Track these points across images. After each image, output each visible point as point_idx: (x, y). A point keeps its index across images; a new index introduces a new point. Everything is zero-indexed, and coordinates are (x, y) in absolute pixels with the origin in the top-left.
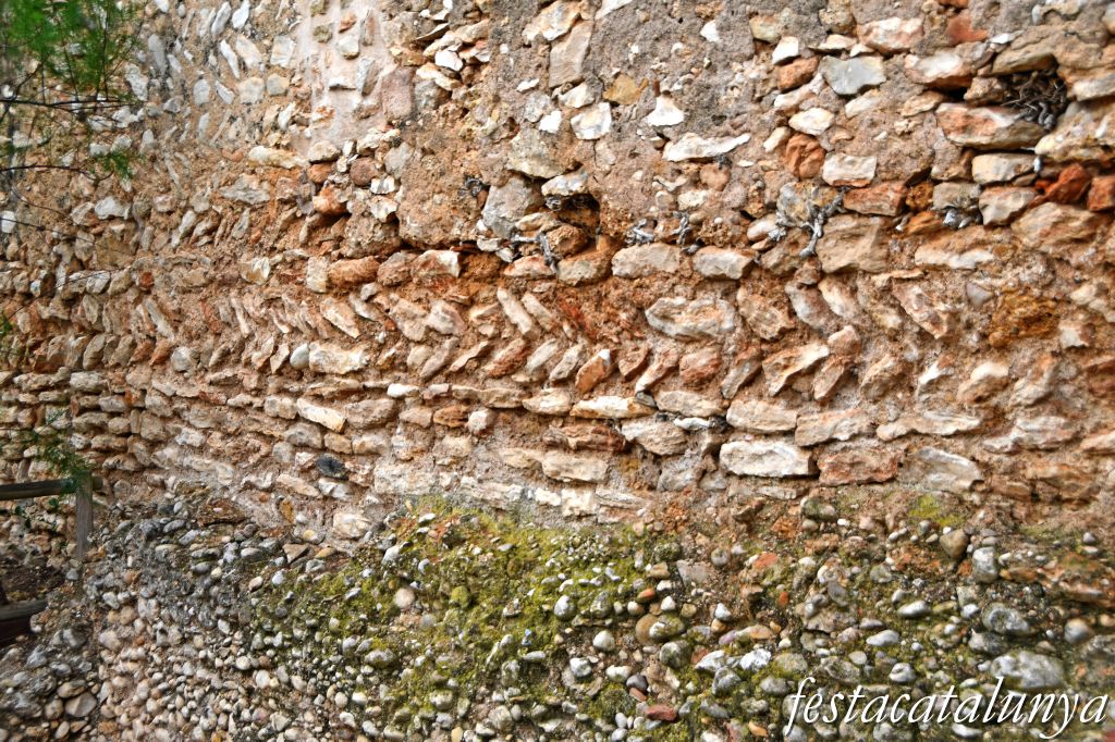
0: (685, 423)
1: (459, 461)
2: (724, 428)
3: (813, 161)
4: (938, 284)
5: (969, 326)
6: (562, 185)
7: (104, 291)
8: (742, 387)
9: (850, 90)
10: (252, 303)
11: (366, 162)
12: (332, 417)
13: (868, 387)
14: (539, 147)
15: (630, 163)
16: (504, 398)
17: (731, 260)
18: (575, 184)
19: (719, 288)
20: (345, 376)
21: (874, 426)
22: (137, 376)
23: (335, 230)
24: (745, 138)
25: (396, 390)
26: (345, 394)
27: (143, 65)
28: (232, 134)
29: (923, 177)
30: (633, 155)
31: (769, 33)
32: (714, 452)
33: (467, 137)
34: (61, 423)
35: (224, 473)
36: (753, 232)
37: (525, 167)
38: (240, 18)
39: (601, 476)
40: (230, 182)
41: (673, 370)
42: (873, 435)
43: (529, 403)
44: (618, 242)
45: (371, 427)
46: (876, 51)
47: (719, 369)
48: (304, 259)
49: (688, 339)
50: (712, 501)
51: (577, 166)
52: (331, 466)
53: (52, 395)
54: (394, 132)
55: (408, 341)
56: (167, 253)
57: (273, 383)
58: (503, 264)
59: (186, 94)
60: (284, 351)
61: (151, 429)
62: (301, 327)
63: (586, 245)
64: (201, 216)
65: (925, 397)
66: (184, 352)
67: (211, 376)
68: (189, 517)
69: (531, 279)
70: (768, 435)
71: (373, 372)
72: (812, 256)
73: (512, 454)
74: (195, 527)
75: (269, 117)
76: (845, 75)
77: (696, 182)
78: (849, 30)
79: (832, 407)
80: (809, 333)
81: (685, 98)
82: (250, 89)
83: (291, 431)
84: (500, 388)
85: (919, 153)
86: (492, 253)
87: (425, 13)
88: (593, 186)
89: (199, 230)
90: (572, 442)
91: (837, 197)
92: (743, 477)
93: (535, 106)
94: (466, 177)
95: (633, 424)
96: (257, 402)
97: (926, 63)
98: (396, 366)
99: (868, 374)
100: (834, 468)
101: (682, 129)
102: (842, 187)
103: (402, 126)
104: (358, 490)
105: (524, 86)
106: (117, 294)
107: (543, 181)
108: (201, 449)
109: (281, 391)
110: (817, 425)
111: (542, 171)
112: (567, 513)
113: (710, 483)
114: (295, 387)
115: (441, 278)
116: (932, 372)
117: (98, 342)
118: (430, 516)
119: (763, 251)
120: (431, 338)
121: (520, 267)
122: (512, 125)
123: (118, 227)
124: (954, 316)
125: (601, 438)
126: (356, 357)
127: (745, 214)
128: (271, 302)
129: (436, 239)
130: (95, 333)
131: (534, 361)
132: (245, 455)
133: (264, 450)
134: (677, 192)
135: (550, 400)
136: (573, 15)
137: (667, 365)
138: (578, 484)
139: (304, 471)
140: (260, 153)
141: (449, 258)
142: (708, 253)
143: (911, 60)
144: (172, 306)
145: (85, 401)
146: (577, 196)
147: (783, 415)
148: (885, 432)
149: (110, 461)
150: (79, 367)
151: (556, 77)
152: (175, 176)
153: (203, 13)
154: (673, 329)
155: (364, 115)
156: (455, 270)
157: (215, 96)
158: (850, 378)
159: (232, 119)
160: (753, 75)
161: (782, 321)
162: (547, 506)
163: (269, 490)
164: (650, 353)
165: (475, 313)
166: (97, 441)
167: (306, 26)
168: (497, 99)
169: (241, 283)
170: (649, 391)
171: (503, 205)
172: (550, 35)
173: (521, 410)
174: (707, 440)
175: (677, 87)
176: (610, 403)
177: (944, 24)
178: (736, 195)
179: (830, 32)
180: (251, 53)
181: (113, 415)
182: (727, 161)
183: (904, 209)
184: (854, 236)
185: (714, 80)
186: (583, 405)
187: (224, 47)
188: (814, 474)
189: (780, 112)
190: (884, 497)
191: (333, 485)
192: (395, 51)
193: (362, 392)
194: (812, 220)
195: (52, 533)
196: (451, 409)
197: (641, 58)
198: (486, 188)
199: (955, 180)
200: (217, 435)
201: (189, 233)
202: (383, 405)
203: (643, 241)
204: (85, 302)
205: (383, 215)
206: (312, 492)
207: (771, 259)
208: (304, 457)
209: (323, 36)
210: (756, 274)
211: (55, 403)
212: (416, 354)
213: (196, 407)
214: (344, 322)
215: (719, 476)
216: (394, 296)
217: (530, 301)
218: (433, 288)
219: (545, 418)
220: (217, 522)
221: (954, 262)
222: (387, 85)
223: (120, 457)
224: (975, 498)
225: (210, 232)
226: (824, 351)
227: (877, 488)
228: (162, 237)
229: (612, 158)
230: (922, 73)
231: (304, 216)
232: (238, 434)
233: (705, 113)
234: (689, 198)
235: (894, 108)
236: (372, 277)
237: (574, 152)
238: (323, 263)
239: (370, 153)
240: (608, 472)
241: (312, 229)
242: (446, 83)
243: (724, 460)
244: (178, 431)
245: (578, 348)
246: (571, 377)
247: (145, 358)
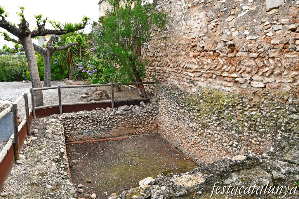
0: (246, 79)
1: (211, 82)
2: (252, 80)
3: (270, 40)
4: (288, 60)
5: (292, 66)
6: (229, 43)
7: (161, 56)
8: (255, 74)
9: (276, 30)
10: (182, 58)
11: (200, 38)
12: (192, 75)
13: (275, 75)
14: (226, 37)
15: (240, 40)
16: (218, 74)
17: (255, 55)
18: (232, 43)
19: (253, 59)
20: (195, 69)
21: (275, 81)
22: (165, 68)
23: (195, 48)
24: (259, 36)
25: (202, 71)
26: (195, 72)
27: (169, 25)
28: (180, 34)
29: (287, 43)
30: (241, 39)
31: (264, 21)
32: (250, 83)
33: (215, 35)
34: (154, 74)
35: (176, 82)
36: (259, 51)
37: (224, 40)
38: (183, 18)
39: (232, 86)
40: (180, 41)
41: (245, 71)
42: (275, 82)
43: (222, 74)
44: (238, 51)
45: (198, 77)
46: (281, 24)
47: (252, 71)
48: (190, 52)
49: (247, 66)
50: (249, 90)
51: (232, 40)
52: (192, 82)
53: (153, 70)
54: (204, 34)
55: (204, 65)
56: (170, 51)
57: (184, 70)
58: (220, 54)
59: (174, 29)
60: (186, 65)
61: (166, 75)
62: (189, 62)
63: (232, 51)
64: (175, 46)
65: (284, 77)
66: (172, 65)
67: (175, 68)
69: (224, 56)
70: (258, 81)
71: (199, 69)
72: (268, 55)
73: (219, 82)
74: (172, 89)
75: (186, 32)
76: (276, 28)
77: (250, 43)
78: (277, 21)
79: (269, 77)
80: (266, 66)
81: (250, 30)
82: (183, 28)
83: (186, 77)
84: (218, 72)
85: (287, 40)
86: (218, 52)
87: (210, 17)
88: (234, 43)
89: (175, 48)
90: (228, 80)
91: (273, 46)
92: (254, 87)
93: (226, 31)
94: (215, 41)
95: (238, 78)
96: (182, 72)
97: (289, 26)
98: (202, 68)
99: (275, 73)
100: (268, 86)
101: (249, 35)
102: (274, 44)
103: (206, 33)
104: (195, 85)
105: (225, 28)
106: (163, 56)
107: (227, 42)
108: (173, 79)
109: (185, 71)
110: (266, 80)
111: (226, 40)
112: (226, 91)
113: (249, 88)
114: (187, 70)
115: (210, 56)
116: (285, 73)
117: (160, 63)
118: (206, 90)
119: (260, 54)
120: (208, 64)
121: (222, 55)
122: (222, 33)
123: (163, 47)
124: (290, 65)
125: (233, 80)
126: (196, 67)
127: (258, 48)
128: (184, 58)
129: (210, 50)
130: (159, 62)
131: (223, 68)
132: (179, 80)
133: (182, 79)
134: (247, 44)
135: (225, 74)
136: (233, 18)
137: (244, 70)
138: (228, 87)
139: (188, 82)
140: (184, 37)
141: (211, 53)
142: (252, 54)
143: (287, 25)
144: (170, 58)
145: (158, 71)
146: (232, 44)
147: (261, 78)
148: (277, 82)
149: (161, 80)
150: (157, 66)
151: (229, 27)
152: (172, 40)
153: (177, 17)
154: (245, 65)
155: (200, 32)
156: (212, 55)
157: (178, 29)
158: (272, 73)
159: (181, 32)
160: (261, 27)
161: (262, 64)
162: (223, 89)
163: (183, 85)
164: (241, 68)
165: (215, 61)
166: (159, 77)
167: (192, 19)
168: (220, 30)
169: (180, 55)
170: (240, 74)
171: (220, 45)
172: (229, 20)
173: (221, 75)
174: (249, 81)
175: (249, 29)
176: (234, 75)
177: (293, 20)
178: (257, 45)
179: (274, 21)
180: (184, 23)
181: (161, 73)
182: (256, 40)
183: (283, 48)
184: (275, 52)
185: (255, 28)
186: (230, 75)
187: (180, 22)
188: (265, 87)
189: (265, 33)
190: (276, 91)
191: (192, 85)
192: (205, 23)
193: (197, 72)
194: (268, 49)
195: (152, 89)
196: (210, 75)
197: (243, 24)
198: (218, 43)
199: (293, 44)
200: (176, 77)
201: (173, 48)
202: (200, 74)
203: (241, 51)
204: (158, 57)
205: (202, 46)
206: (189, 85)
207: (261, 55)
208: (188, 81)
209: (195, 20)
210: (259, 57)
211: (154, 71)
212: (205, 66)
213: (173, 73)
214: (195, 61)
215: (250, 87)
216: (203, 58)
217: (223, 59)
218: (209, 57)
219: (224, 77)
220: (175, 89)
221: (291, 56)
222: (204, 27)
224: (290, 92)
225: (176, 48)
226: (269, 69)
227: (275, 90)
228: (170, 49)
229: (238, 39)
230: (289, 27)
231: (190, 46)
232: (179, 77)
233: (253, 32)
234: (249, 45)
235: (283, 33)
236: (200, 55)
237: (232, 38)
238: (192, 53)
239: (201, 37)
241: (191, 48)
242: (213, 27)
243: (251, 84)
244: (170, 76)
245: (230, 67)
246: (229, 71)
247: (166, 65)
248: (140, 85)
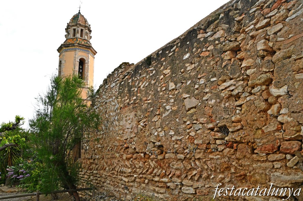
0: (176, 183)
1: (144, 188)
2: (182, 185)
3: (193, 141)
4: (212, 161)
5: (218, 168)
6: (158, 144)
7: (98, 158)
8: (185, 178)
9: (197, 129)
10: (116, 161)
11: (131, 139)
12: (126, 180)
13: (203, 178)
14: (154, 138)
15: (167, 140)
16: (150, 178)
17: (182, 156)
18: (159, 143)
19: (181, 161)
20: (128, 173)
21: (205, 185)
22: (102, 172)
23: (127, 150)
24: (183, 137)
25: (135, 176)
26: (128, 176)
27: (104, 125)
28: (114, 135)
29: (209, 143)
30: (168, 139)
31: (185, 120)
32: (181, 188)
33: (145, 136)
34: (92, 178)
35: (112, 188)
36: (185, 152)
37: (153, 141)
38: (116, 118)
39: (164, 192)
40: (114, 142)
41: (174, 174)
42: (205, 187)
43: (154, 179)
44: (166, 153)
45: (132, 182)
46: (201, 123)
47: (181, 174)
48: (123, 154)
49: (177, 169)
50: (181, 197)
51: (160, 141)
52: (126, 188)
53: (91, 174)
54: (135, 135)
55: (137, 168)
56: (106, 153)
57: (119, 174)
58: (150, 156)
59: (109, 129)
60: (120, 169)
61: (103, 180)
62: (123, 165)
63: (162, 153)
64: (110, 147)
65: (212, 180)
66: (107, 168)
67: (111, 172)
68: (106, 195)
69: (154, 158)
70: (189, 186)
71: (132, 173)
72: (194, 156)
73: (152, 188)
74: (107, 197)
75: (119, 133)
76: (197, 127)
77: (177, 144)
78: (197, 120)
79: (198, 182)
80: (195, 169)
81: (174, 130)
82: (117, 128)
83: (121, 182)
84: (149, 176)
85: (208, 139)
86: (148, 154)
87: (139, 117)
88: (162, 144)
89: (110, 150)
90: (160, 186)
91: (197, 146)
92: (185, 193)
93: (154, 131)
94: (145, 142)
95: (169, 183)
96: (117, 177)
97: (208, 125)
98: (135, 172)
99: (203, 176)
100: (199, 192)
101: (174, 135)
102: (197, 145)
103: (136, 134)
104: (130, 192)
105: (152, 128)
106: (100, 159)
107: (155, 143)
108: (109, 184)
109: (120, 175)
110: (196, 185)
111: (155, 141)
112: (159, 198)
113: (181, 194)
114: (122, 175)
115: (141, 158)
116: (212, 176)
117: (97, 166)
118: (139, 197)
119: (187, 155)
120: (140, 167)
121: (152, 157)
122: (151, 134)
123: (100, 149)
124: (215, 166)
125: (164, 185)
126: (130, 170)
127: (184, 149)
128: (119, 161)
129: (141, 152)
130: (97, 165)
131: (154, 172)
132: (115, 185)
133: (117, 185)
134: (174, 145)
135: (157, 179)
136: (159, 117)
137: (173, 173)
138: (161, 193)
139: (123, 188)
140: (118, 138)
141: (142, 155)
142: (179, 155)
143: (206, 125)
144: (106, 161)
145: (95, 175)
146: (160, 145)
147: (191, 183)
148: (206, 186)
149: (98, 185)
150: (95, 170)
151: (157, 127)
152: (107, 141)
153: (112, 118)
154: (174, 168)
155: (131, 132)
156: (143, 157)
157: (113, 130)
158: (200, 176)
159: (115, 133)
160: (184, 127)
161: (190, 167)
162: (156, 197)
163: (118, 191)
164: (171, 171)
165: (146, 164)
166: (96, 182)
167: (124, 119)
168: (149, 130)
169: (115, 158)
170: (171, 178)
171: (150, 146)
172: (156, 120)
173: (152, 180)
174: (179, 187)
175: (173, 128)
176: (165, 180)
177: (210, 119)
178: (182, 146)
179: (194, 120)
180: (117, 123)
181: (99, 178)
182: (181, 140)
183: (207, 148)
184: (200, 153)
185: (178, 127)
186: (161, 180)
187: (114, 122)
188: (196, 193)
189: (188, 132)
190: (206, 198)
191: (127, 191)
192: (135, 123)
193: (131, 176)
194: (193, 150)
195: (91, 196)
196: (143, 179)
197: (168, 124)
198: (147, 144)
199: (213, 144)
200: (111, 182)
201: (109, 150)
202: (133, 178)
203: (169, 153)
204: (96, 160)
205: (133, 148)
206: (124, 192)
207: (188, 156)
208: (123, 186)
209: (126, 121)
210: (186, 159)
211: (92, 175)
212: (138, 170)
213: (109, 177)
214: (128, 165)
215: (182, 193)
216: (135, 161)
217: (154, 162)
218: (140, 159)
219: (156, 182)
220: (110, 196)
221: (215, 158)
222: (134, 128)
223: (99, 184)
224: (220, 198)
225: (111, 150)
226: (196, 172)
227: (206, 196)
228: (105, 150)
229: (164, 139)
230: (207, 127)
231: (123, 148)
232: (114, 182)
233: (177, 133)
234: (176, 146)
235: (204, 132)
236: (132, 158)
237: (159, 138)
238: (125, 155)
239: (132, 138)
240: (165, 191)
241: (124, 150)
242: (142, 128)
243: (182, 190)
244: (107, 181)
245: (160, 170)
246: (159, 175)
247: (103, 169)
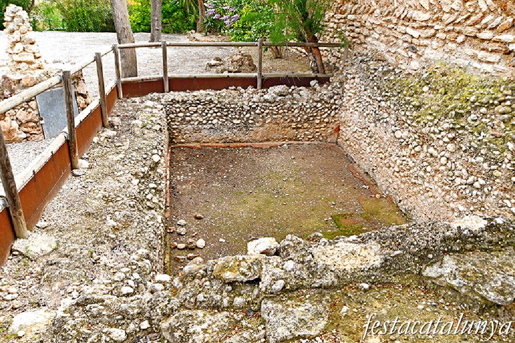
1: (451, 51)
12: (416, 34)
16: (471, 33)
20: (422, 22)
22: (365, 17)
25: (437, 27)
26: (421, 27)
34: (343, 28)
35: (383, 47)
39: (497, 60)
43: (479, 35)
45: (427, 38)
52: (414, 49)
53: (342, 21)
55: (444, 12)
57: (401, 22)
60: (405, 13)
61: (366, 32)
62: (412, 6)
66: (378, 11)
67: (384, 19)
68: (372, 58)
71: (431, 21)
73: (468, 50)
74: (372, 60)
83: (403, 37)
84: (470, 29)
95: (513, 45)
96: (395, 27)
98: (439, 19)
104: (419, 56)
108: (378, 39)
109: (403, 24)
112: (482, 71)
114: (407, 24)
117: (357, 6)
118: (439, 66)
120: (452, 11)
125: (501, 48)
126: (427, 16)
130: (356, 4)
131: (484, 21)
132: (389, 42)
133: (395, 42)
135: (486, 35)
138: (489, 62)
139: (405, 49)
145: (350, 23)
149: (354, 40)
150: (350, 14)
162: (476, 68)
163: (394, 53)
165: (468, 4)
173: (475, 37)
176: (508, 37)
181: (357, 27)
186: (497, 37)
191: (412, 54)
193: (426, 27)
195: (338, 58)
196: (453, 34)
200: (383, 36)
202: (433, 31)
206: (406, 55)
208: (406, 45)
211: (343, 23)
212: (446, 16)
213: (378, 27)
219: (483, 40)
220: (379, 60)
223: (357, 39)
232: (388, 36)
240: (500, 60)
244: (373, 34)
245: (502, 17)
246: (496, 28)
247: (368, 12)
248: (314, 48)
